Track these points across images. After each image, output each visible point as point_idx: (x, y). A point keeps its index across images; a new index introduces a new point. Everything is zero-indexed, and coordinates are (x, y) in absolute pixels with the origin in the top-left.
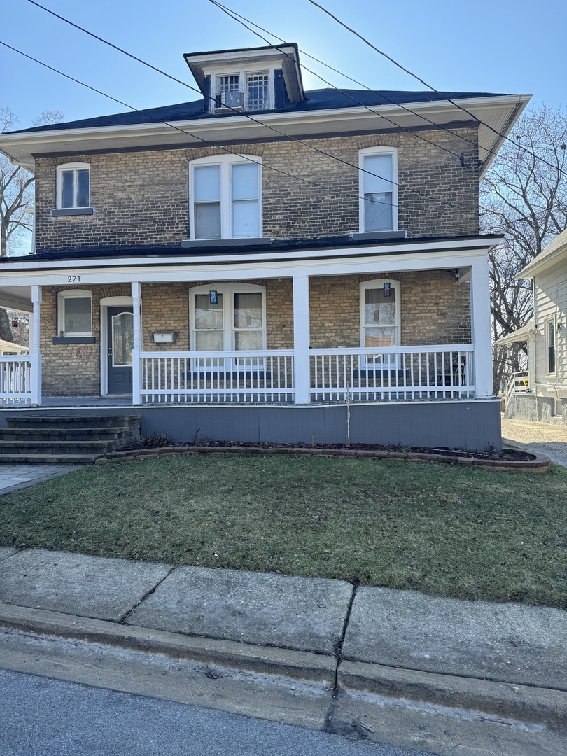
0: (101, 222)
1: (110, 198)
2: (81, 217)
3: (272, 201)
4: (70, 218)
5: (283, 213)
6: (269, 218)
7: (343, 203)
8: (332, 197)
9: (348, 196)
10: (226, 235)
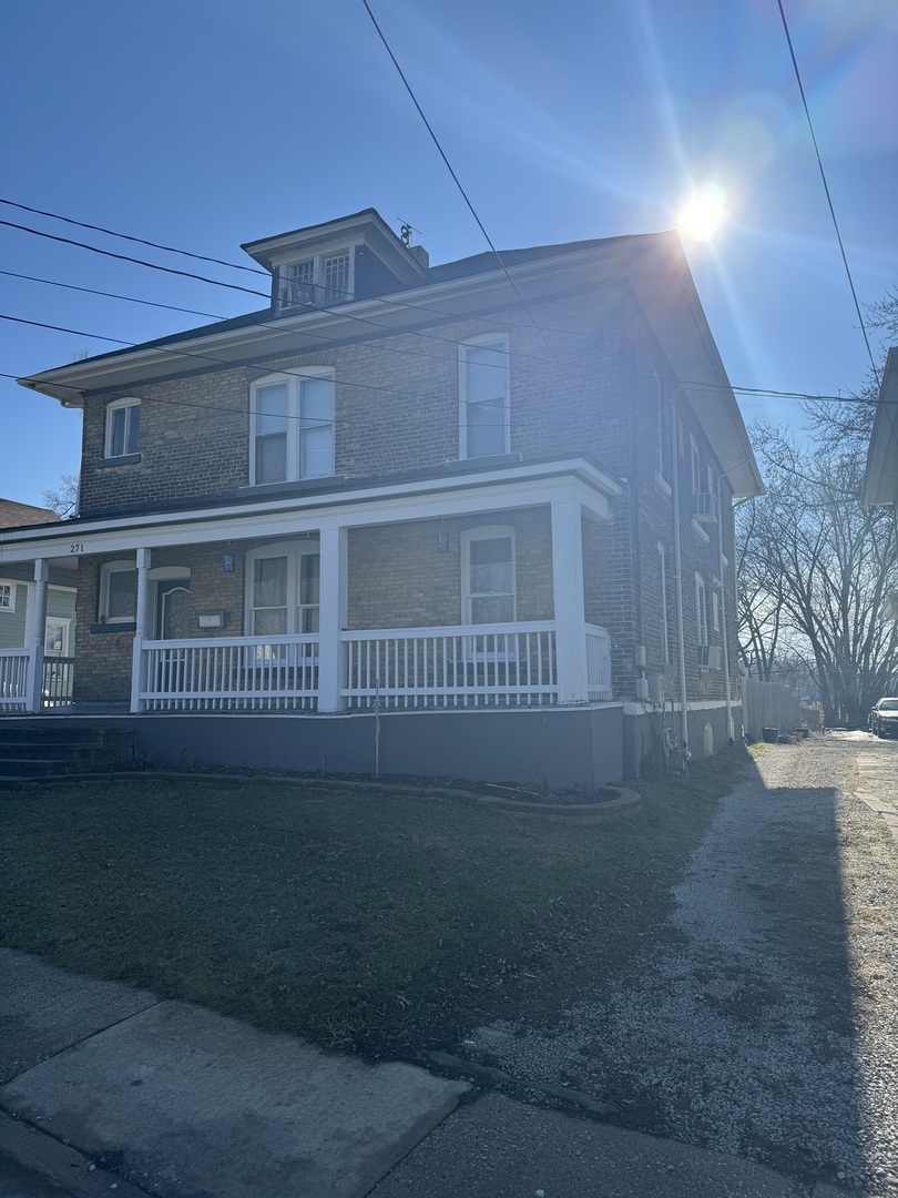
0: (149, 471)
1: (160, 439)
2: (128, 467)
3: (346, 425)
4: (117, 468)
5: (360, 441)
6: (342, 448)
7: (437, 420)
8: (422, 414)
9: (443, 410)
10: (292, 477)
